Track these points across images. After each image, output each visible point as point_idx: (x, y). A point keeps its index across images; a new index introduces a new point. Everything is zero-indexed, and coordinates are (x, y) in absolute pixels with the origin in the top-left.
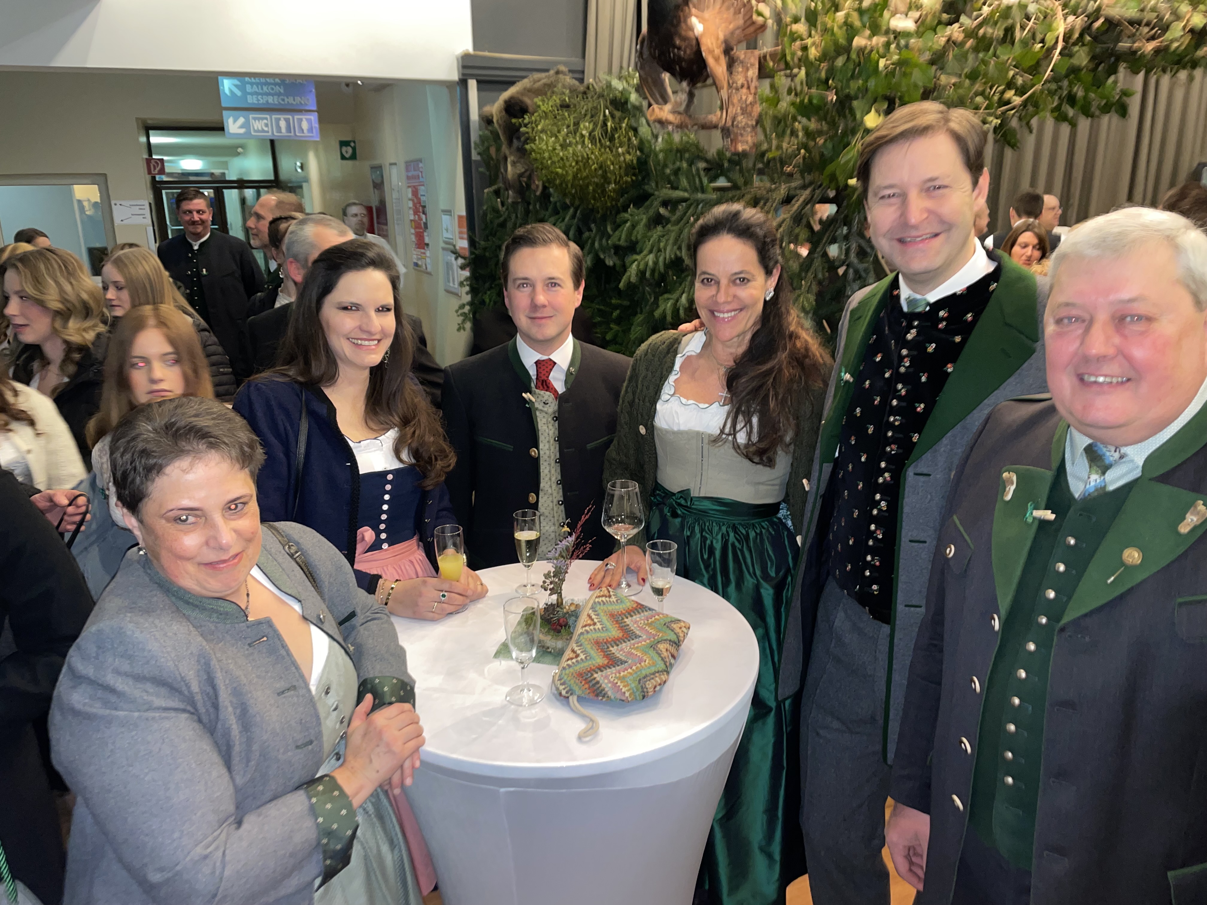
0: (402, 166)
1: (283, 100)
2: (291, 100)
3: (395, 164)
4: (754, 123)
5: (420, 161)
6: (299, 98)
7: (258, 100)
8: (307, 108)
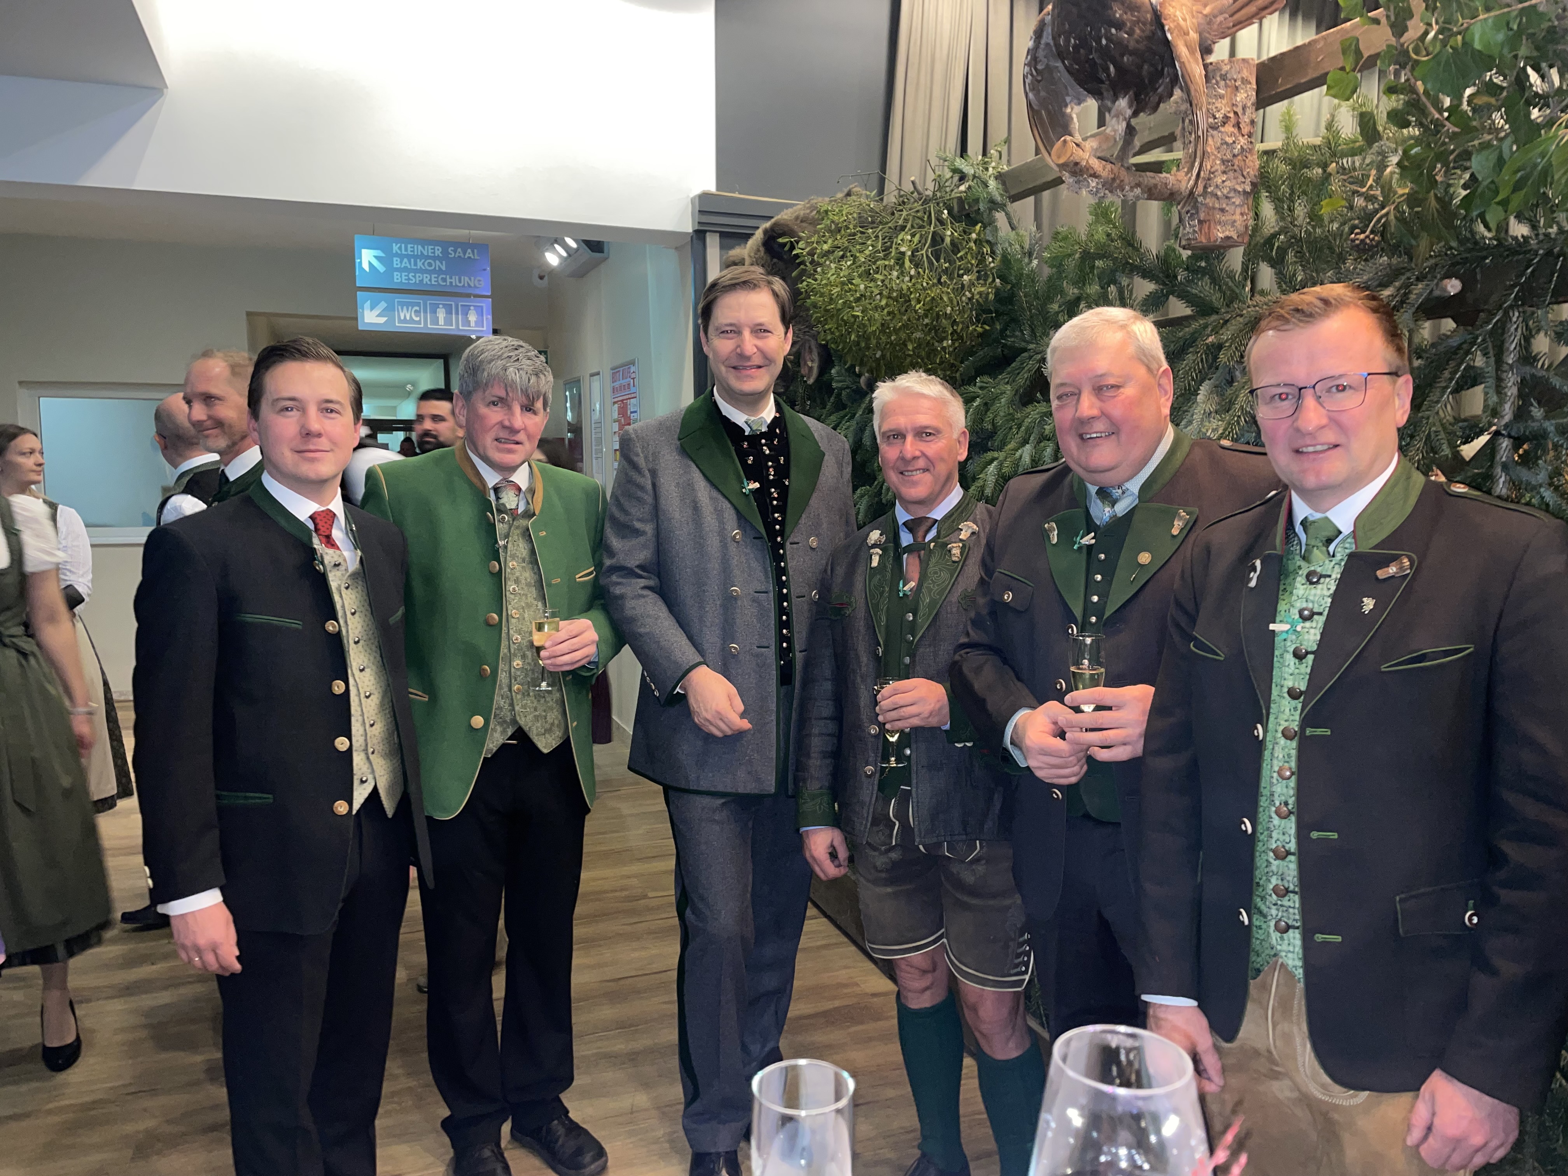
0: (607, 374)
1: (444, 280)
2: (455, 280)
3: (598, 374)
4: (1248, 189)
5: (633, 363)
6: (467, 279)
7: (409, 279)
8: (478, 292)
